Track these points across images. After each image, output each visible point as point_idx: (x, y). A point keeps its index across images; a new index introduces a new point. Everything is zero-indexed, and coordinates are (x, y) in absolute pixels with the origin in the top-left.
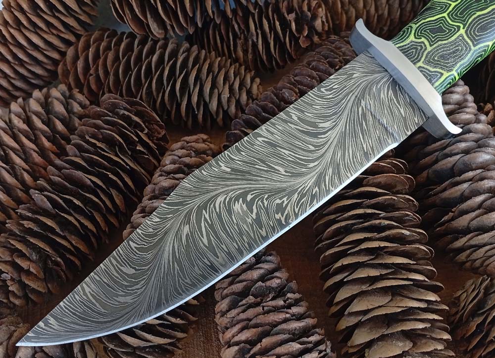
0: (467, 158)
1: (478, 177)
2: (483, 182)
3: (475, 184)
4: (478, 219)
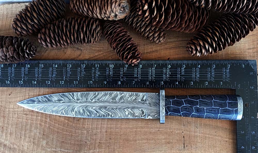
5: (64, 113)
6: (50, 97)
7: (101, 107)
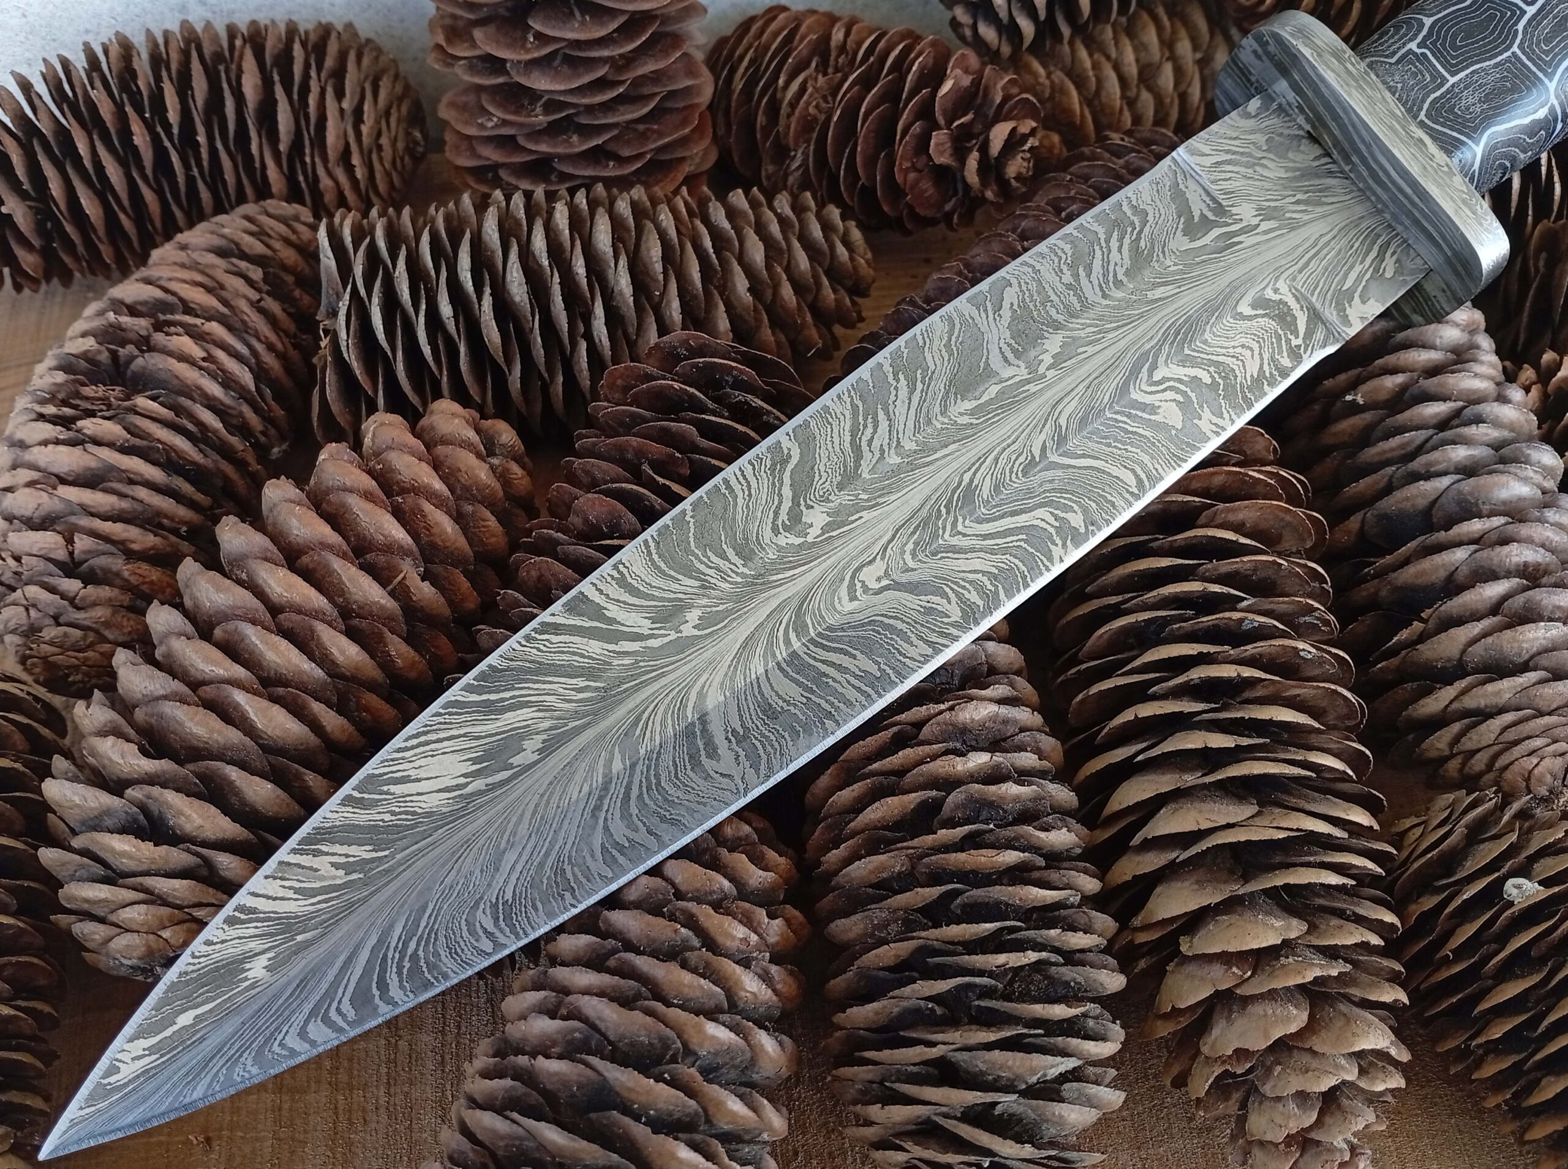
0: (1468, 485)
1: (1493, 536)
2: (1506, 549)
3: (1484, 554)
4: (1490, 640)
5: (642, 836)
6: (374, 804)
7: (925, 522)
